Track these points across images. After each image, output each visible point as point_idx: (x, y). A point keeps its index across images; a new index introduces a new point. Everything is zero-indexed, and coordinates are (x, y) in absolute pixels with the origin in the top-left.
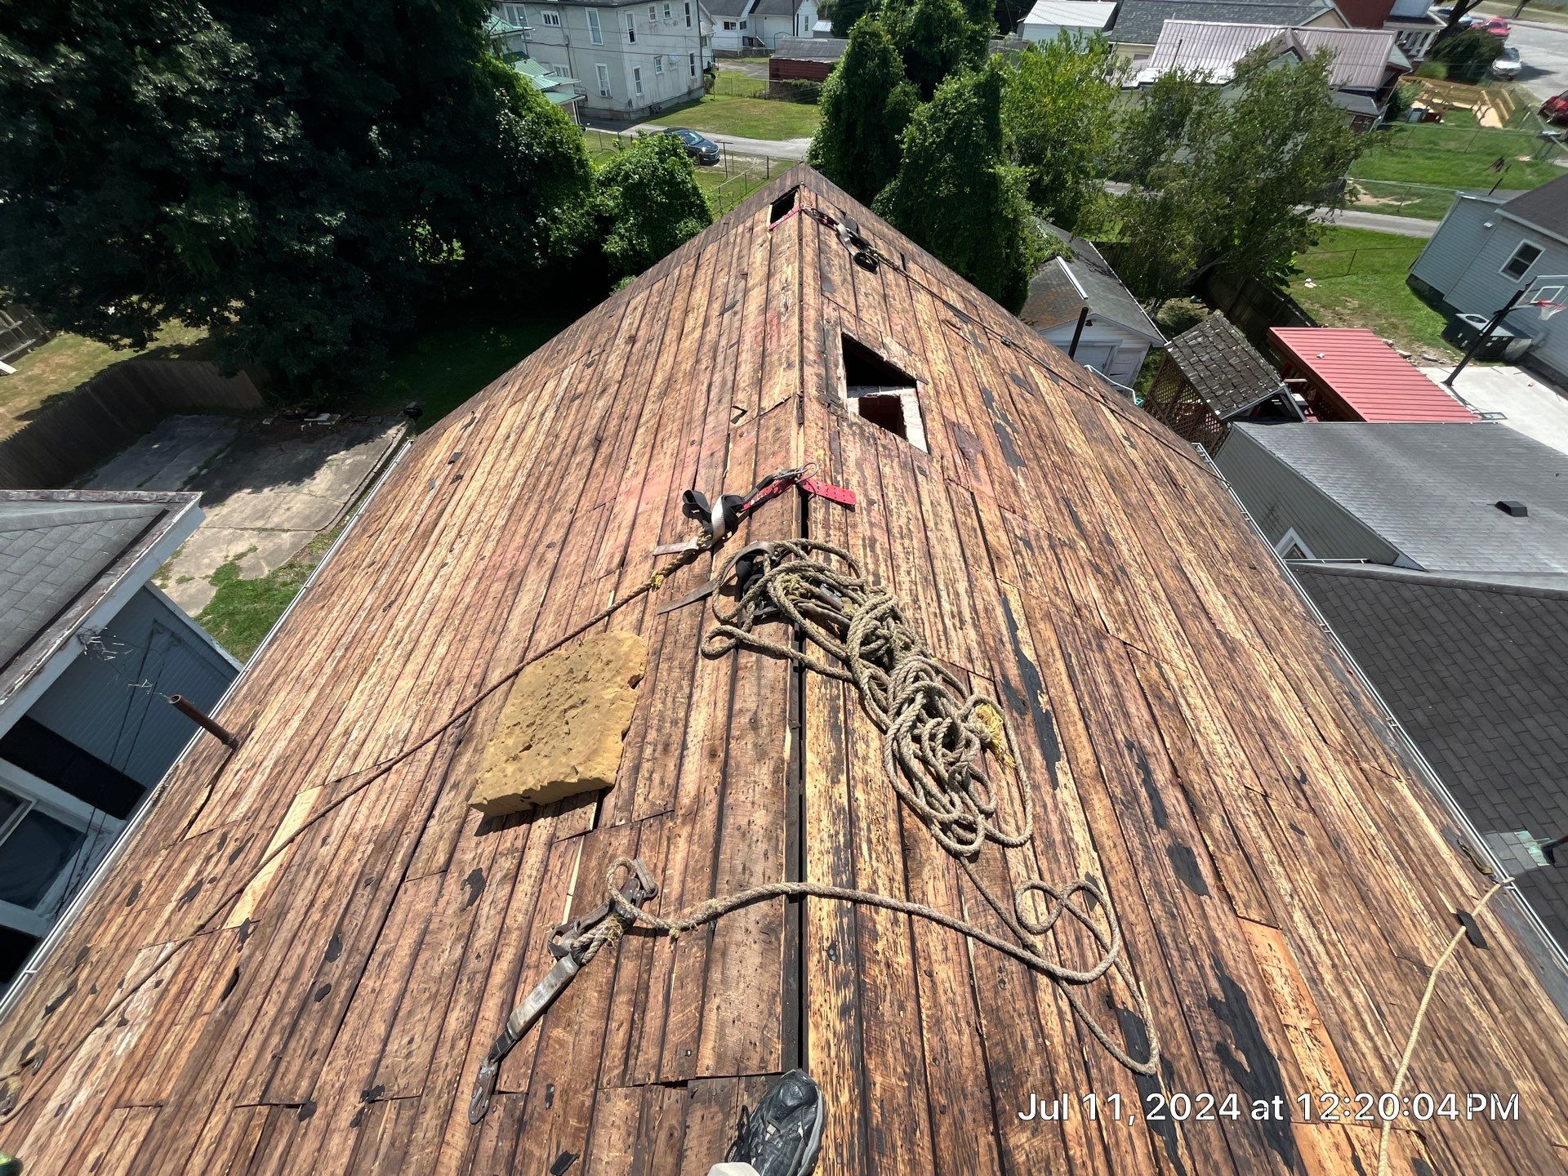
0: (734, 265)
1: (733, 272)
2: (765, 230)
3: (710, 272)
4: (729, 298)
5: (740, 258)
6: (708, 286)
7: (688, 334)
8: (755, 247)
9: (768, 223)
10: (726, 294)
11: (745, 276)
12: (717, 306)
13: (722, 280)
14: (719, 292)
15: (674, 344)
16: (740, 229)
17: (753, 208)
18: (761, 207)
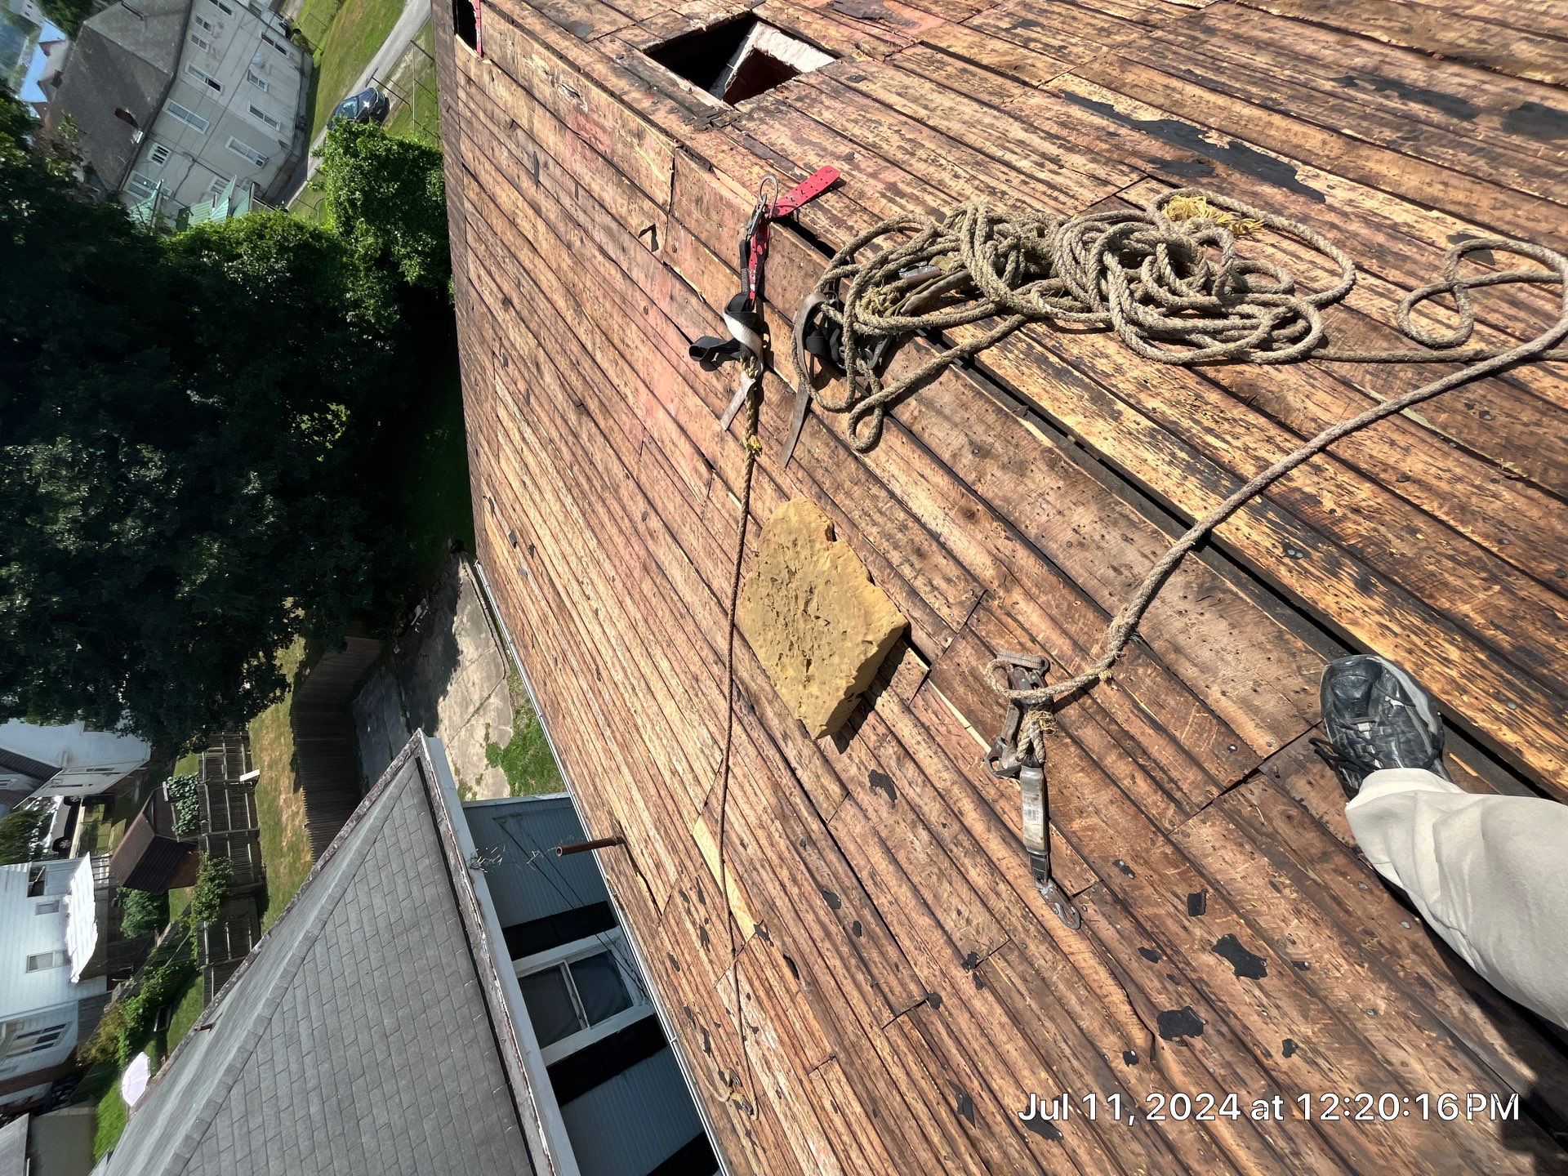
0: (495, 130)
1: (502, 137)
2: (479, 63)
3: (487, 165)
4: (526, 161)
5: (491, 119)
6: (500, 179)
7: (536, 238)
8: (490, 89)
9: (474, 54)
10: (519, 162)
11: (513, 125)
12: (526, 183)
13: (503, 158)
14: (514, 170)
15: (538, 261)
16: (462, 94)
17: (448, 61)
18: (451, 50)
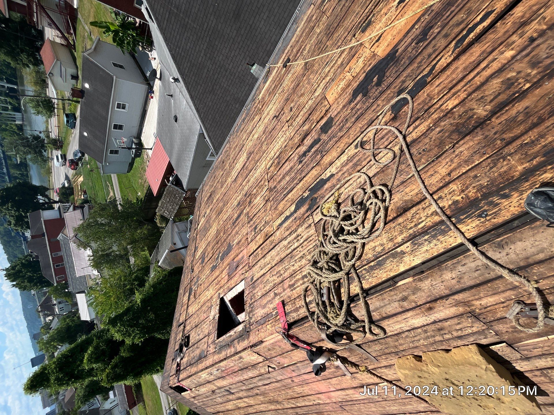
0: (211, 398)
1: (214, 397)
2: (192, 392)
3: (218, 406)
4: (225, 393)
5: (208, 397)
6: (224, 405)
7: (248, 403)
8: (200, 393)
9: (189, 392)
10: (224, 396)
11: (213, 392)
12: (231, 397)
13: (219, 400)
14: (225, 399)
15: (255, 407)
16: (196, 402)
17: (186, 400)
18: (184, 398)
